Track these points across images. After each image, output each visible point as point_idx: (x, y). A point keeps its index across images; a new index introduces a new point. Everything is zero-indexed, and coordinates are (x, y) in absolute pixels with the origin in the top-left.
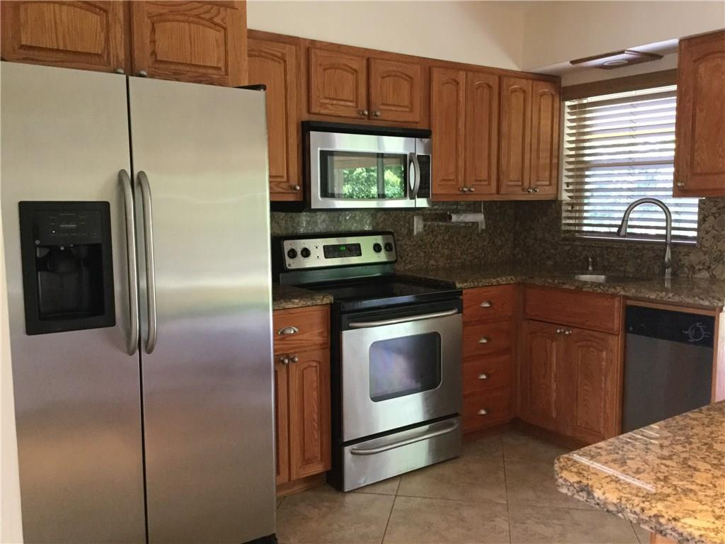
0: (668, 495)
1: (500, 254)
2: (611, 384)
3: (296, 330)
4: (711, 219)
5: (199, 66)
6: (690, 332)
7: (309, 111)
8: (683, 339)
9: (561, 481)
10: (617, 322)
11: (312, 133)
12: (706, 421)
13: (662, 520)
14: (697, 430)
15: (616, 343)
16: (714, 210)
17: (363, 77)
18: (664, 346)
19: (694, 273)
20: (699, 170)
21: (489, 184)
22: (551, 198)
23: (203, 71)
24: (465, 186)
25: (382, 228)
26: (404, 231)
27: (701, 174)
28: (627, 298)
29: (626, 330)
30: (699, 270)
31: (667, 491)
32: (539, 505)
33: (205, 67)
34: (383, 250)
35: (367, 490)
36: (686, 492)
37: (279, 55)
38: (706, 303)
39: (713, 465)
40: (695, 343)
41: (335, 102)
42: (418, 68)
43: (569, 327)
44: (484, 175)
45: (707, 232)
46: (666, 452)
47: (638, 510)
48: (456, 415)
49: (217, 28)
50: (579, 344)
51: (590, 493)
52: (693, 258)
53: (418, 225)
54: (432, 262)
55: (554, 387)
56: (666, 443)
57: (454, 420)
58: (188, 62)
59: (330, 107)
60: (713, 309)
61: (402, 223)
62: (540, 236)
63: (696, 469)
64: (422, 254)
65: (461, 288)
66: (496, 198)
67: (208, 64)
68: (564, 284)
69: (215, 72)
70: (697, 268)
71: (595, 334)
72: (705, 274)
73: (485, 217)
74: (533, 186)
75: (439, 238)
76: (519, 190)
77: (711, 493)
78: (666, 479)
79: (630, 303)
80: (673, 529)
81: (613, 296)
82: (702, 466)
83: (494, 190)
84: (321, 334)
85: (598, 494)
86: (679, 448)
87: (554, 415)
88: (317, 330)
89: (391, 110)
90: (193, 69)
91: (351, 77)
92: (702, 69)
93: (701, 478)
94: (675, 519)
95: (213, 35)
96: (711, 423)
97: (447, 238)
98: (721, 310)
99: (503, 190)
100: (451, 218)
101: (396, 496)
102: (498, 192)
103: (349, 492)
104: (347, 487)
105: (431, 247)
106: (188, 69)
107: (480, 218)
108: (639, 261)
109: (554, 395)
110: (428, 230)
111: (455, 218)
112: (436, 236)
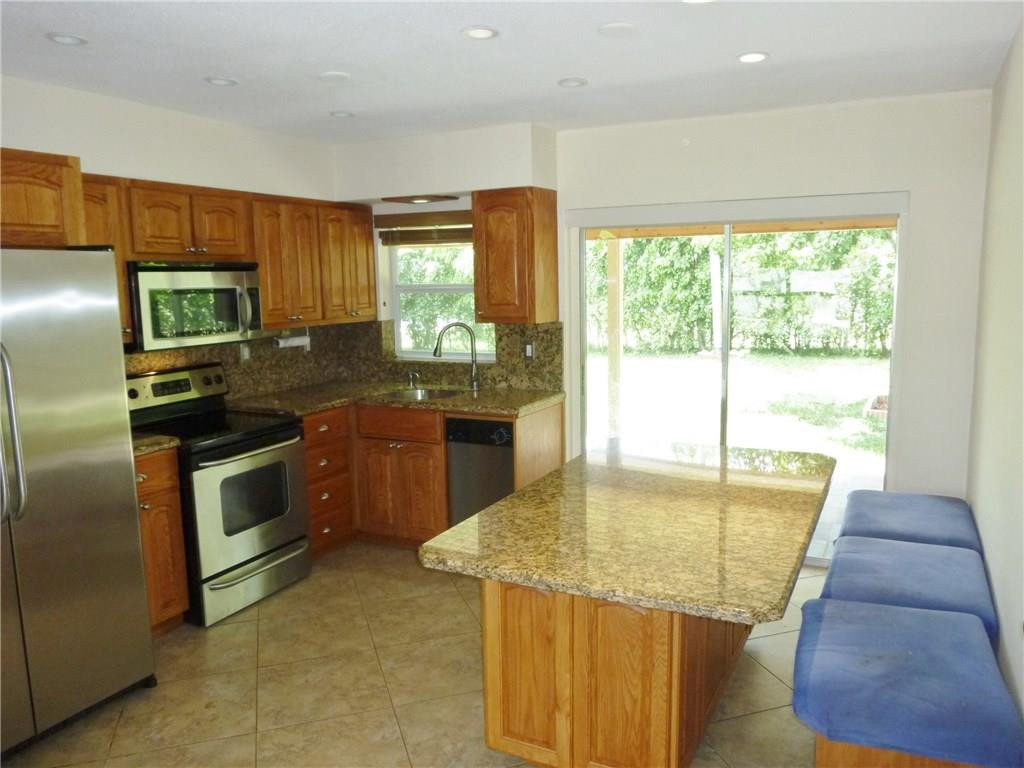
0: (491, 555)
1: (326, 374)
2: (438, 488)
3: (145, 477)
4: (505, 338)
5: (37, 226)
6: (495, 437)
7: (133, 251)
8: (491, 443)
9: (425, 560)
10: (439, 432)
11: (141, 275)
12: (510, 506)
13: (489, 570)
14: (505, 513)
15: (439, 451)
16: (507, 331)
17: (185, 213)
18: (475, 449)
19: (495, 384)
20: (493, 302)
21: (315, 311)
22: (372, 319)
23: (41, 230)
24: (293, 315)
25: (209, 359)
26: (231, 360)
27: (495, 305)
28: (445, 412)
29: (447, 439)
30: (500, 381)
31: (490, 552)
32: (388, 600)
33: (43, 226)
34: (214, 383)
35: (228, 621)
36: (501, 551)
37: (100, 196)
38: (506, 412)
39: (515, 533)
40: (500, 445)
41: (159, 240)
42: (240, 203)
43: (399, 441)
44: (310, 303)
45: (504, 350)
46: (487, 530)
47: (474, 567)
48: (302, 537)
49: (54, 186)
50: (409, 455)
51: (445, 563)
52: (494, 372)
53: (246, 353)
54: (261, 389)
55: (390, 496)
56: (487, 524)
57: (301, 543)
58: (26, 222)
59: (156, 245)
60: (511, 416)
61: (228, 352)
62: (363, 354)
63: (505, 537)
64: (251, 382)
65: (301, 417)
66: (323, 323)
67: (47, 223)
68: (393, 402)
69: (54, 230)
70: (498, 379)
71: (422, 445)
72: (503, 385)
73: (311, 340)
74: (355, 309)
75: (267, 363)
76: (342, 313)
77: (514, 549)
78: (489, 546)
79: (449, 416)
80: (495, 573)
81: (435, 411)
82: (509, 534)
83: (319, 315)
84: (170, 478)
85: (450, 563)
86: (495, 526)
87: (391, 521)
88: (166, 475)
89: (217, 245)
90: (31, 229)
91: (173, 214)
92: (491, 218)
93: (508, 542)
94: (496, 567)
95: (48, 194)
96: (513, 507)
97: (274, 362)
98: (517, 417)
99: (329, 314)
100: (278, 343)
101: (258, 620)
102: (324, 318)
103: (211, 626)
104: (209, 621)
105: (259, 373)
106: (25, 229)
107: (304, 341)
108: (451, 375)
109: (390, 504)
110: (255, 357)
111: (282, 344)
112: (264, 363)
